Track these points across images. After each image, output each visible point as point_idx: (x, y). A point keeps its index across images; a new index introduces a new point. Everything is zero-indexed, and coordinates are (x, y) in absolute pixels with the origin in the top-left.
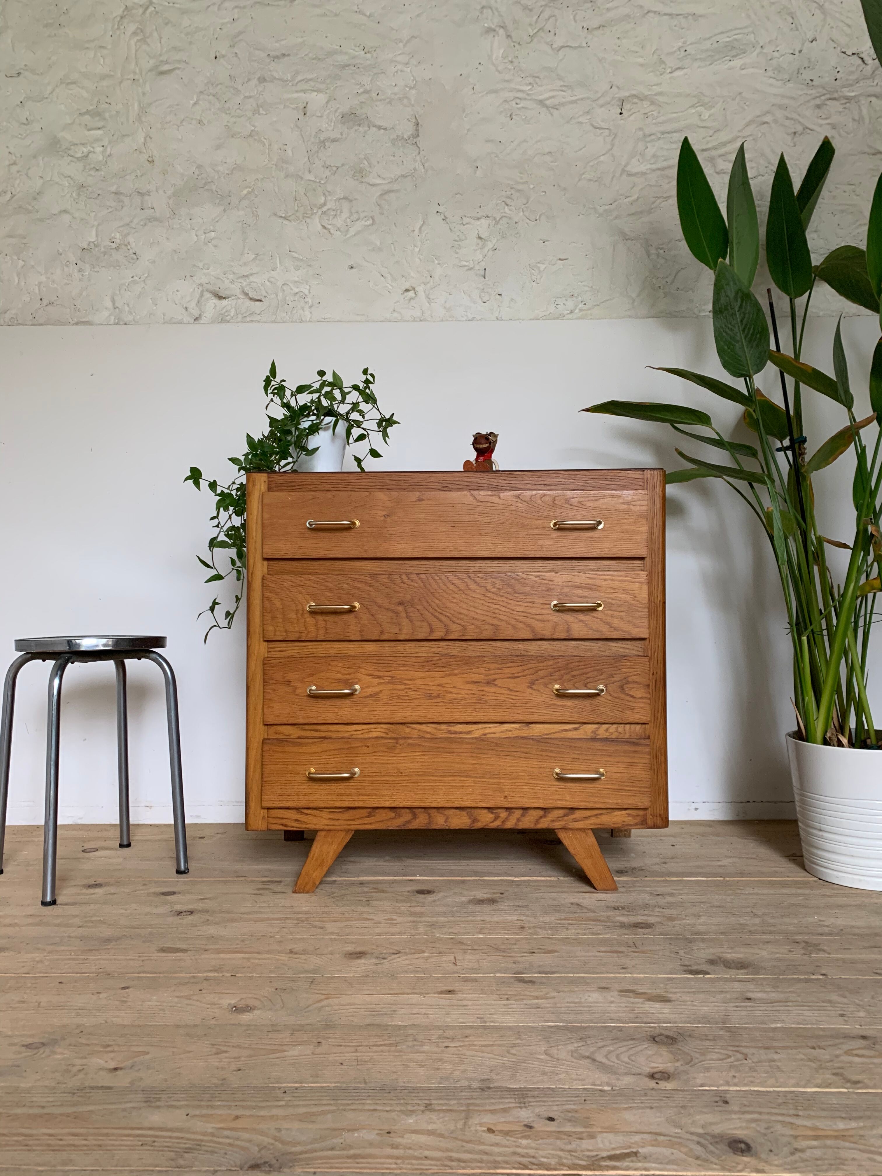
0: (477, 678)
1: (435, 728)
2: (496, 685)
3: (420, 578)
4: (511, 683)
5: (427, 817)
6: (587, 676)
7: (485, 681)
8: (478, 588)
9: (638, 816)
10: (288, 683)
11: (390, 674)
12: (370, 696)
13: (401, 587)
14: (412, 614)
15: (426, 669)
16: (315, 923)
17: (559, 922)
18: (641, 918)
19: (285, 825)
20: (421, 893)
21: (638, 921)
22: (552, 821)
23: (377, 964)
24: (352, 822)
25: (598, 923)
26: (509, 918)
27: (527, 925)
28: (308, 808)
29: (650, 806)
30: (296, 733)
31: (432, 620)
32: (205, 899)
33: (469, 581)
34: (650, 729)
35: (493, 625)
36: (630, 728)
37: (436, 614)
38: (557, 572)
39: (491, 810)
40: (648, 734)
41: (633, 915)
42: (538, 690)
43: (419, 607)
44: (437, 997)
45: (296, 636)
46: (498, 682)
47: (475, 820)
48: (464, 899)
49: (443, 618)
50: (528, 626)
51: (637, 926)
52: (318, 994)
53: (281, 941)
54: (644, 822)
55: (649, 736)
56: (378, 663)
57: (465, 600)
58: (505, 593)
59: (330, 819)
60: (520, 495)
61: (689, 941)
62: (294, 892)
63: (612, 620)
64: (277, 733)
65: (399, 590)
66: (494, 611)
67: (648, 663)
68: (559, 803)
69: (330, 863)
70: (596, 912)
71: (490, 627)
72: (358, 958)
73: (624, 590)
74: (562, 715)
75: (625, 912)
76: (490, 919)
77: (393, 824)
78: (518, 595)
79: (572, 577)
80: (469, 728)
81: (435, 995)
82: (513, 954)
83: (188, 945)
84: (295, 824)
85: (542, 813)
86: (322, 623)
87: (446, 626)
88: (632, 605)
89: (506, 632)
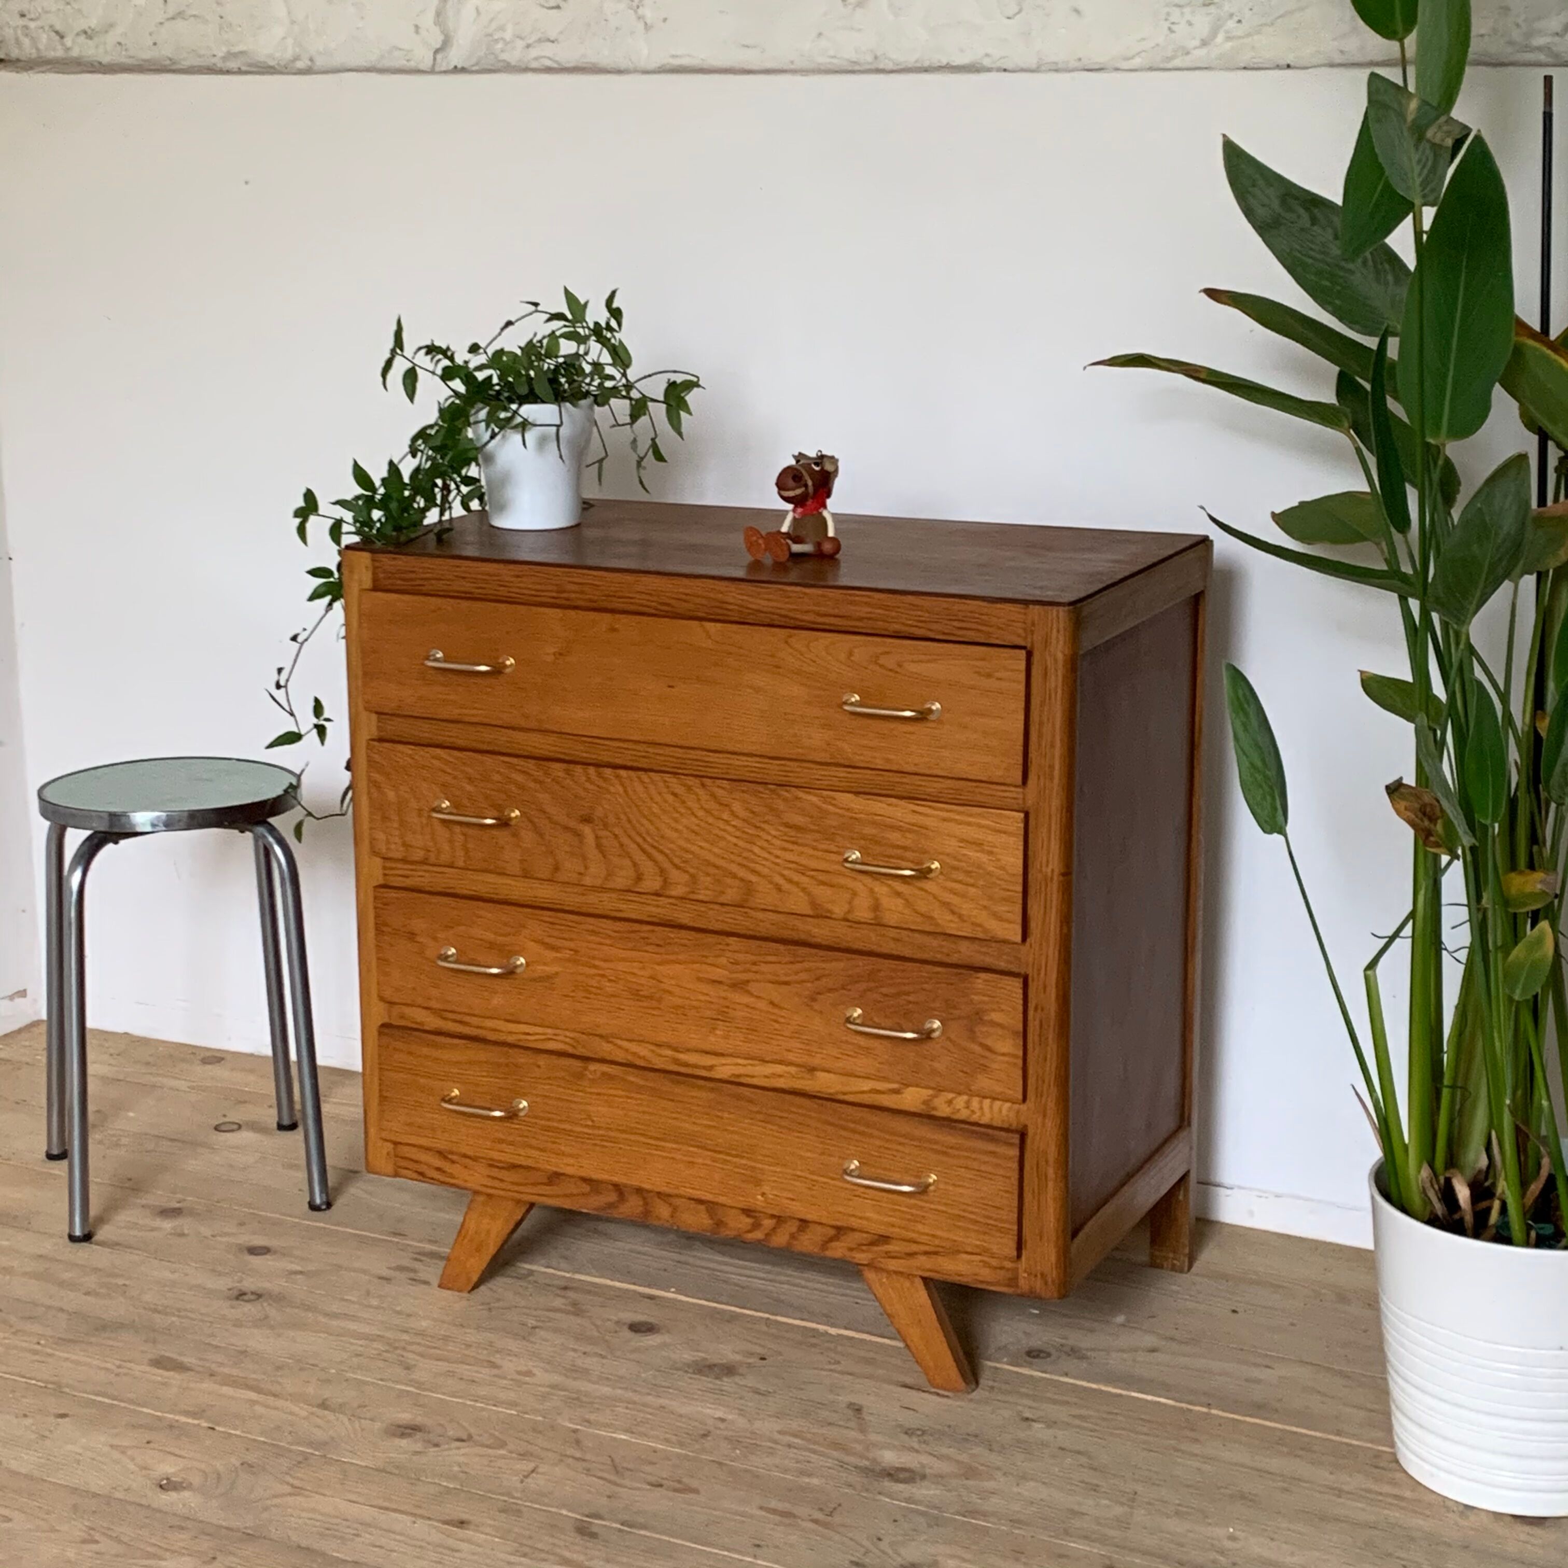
0: (717, 974)
1: (653, 1051)
2: (747, 991)
3: (618, 777)
4: (775, 993)
5: (641, 1203)
6: (910, 998)
7: (729, 982)
8: (717, 807)
9: (1002, 1268)
10: (412, 936)
11: (571, 945)
12: (540, 979)
13: (585, 789)
14: (604, 841)
15: (630, 945)
16: (411, 1355)
17: (777, 1436)
18: (925, 1459)
19: (421, 1174)
20: (636, 1328)
21: (908, 1466)
22: (851, 1249)
23: (416, 1453)
24: (521, 1189)
25: (835, 1454)
26: (711, 1411)
27: (718, 1432)
28: (452, 1153)
29: (1019, 1256)
30: (433, 1022)
31: (639, 857)
32: (301, 1273)
33: (701, 792)
34: (1027, 1114)
35: (742, 880)
36: (991, 1107)
37: (646, 846)
38: (857, 793)
39: (747, 1212)
40: (1023, 1120)
41: (917, 1451)
42: (821, 1012)
43: (617, 831)
44: (435, 1527)
45: (419, 855)
46: (752, 987)
47: (719, 1224)
48: (688, 1356)
49: (660, 858)
50: (804, 890)
51: (893, 1474)
52: (288, 1483)
53: (328, 1381)
54: (1013, 1281)
55: (1026, 1126)
56: (552, 923)
57: (696, 828)
58: (765, 822)
59: (489, 1176)
60: (790, 636)
61: (936, 1522)
62: (440, 1286)
63: (955, 900)
64: (402, 1017)
65: (583, 794)
66: (745, 854)
67: (1021, 991)
68: (854, 1222)
69: (492, 1249)
70: (863, 1431)
71: (737, 883)
72: (403, 1435)
73: (978, 844)
74: (862, 1064)
75: (914, 1442)
76: (674, 1405)
77: (588, 1205)
78: (787, 830)
79: (884, 806)
80: (708, 1061)
81: (436, 1524)
82: (627, 1482)
83: (201, 1359)
84: (436, 1175)
85: (832, 1232)
86: (459, 838)
87: (662, 871)
88: (989, 874)
89: (765, 896)
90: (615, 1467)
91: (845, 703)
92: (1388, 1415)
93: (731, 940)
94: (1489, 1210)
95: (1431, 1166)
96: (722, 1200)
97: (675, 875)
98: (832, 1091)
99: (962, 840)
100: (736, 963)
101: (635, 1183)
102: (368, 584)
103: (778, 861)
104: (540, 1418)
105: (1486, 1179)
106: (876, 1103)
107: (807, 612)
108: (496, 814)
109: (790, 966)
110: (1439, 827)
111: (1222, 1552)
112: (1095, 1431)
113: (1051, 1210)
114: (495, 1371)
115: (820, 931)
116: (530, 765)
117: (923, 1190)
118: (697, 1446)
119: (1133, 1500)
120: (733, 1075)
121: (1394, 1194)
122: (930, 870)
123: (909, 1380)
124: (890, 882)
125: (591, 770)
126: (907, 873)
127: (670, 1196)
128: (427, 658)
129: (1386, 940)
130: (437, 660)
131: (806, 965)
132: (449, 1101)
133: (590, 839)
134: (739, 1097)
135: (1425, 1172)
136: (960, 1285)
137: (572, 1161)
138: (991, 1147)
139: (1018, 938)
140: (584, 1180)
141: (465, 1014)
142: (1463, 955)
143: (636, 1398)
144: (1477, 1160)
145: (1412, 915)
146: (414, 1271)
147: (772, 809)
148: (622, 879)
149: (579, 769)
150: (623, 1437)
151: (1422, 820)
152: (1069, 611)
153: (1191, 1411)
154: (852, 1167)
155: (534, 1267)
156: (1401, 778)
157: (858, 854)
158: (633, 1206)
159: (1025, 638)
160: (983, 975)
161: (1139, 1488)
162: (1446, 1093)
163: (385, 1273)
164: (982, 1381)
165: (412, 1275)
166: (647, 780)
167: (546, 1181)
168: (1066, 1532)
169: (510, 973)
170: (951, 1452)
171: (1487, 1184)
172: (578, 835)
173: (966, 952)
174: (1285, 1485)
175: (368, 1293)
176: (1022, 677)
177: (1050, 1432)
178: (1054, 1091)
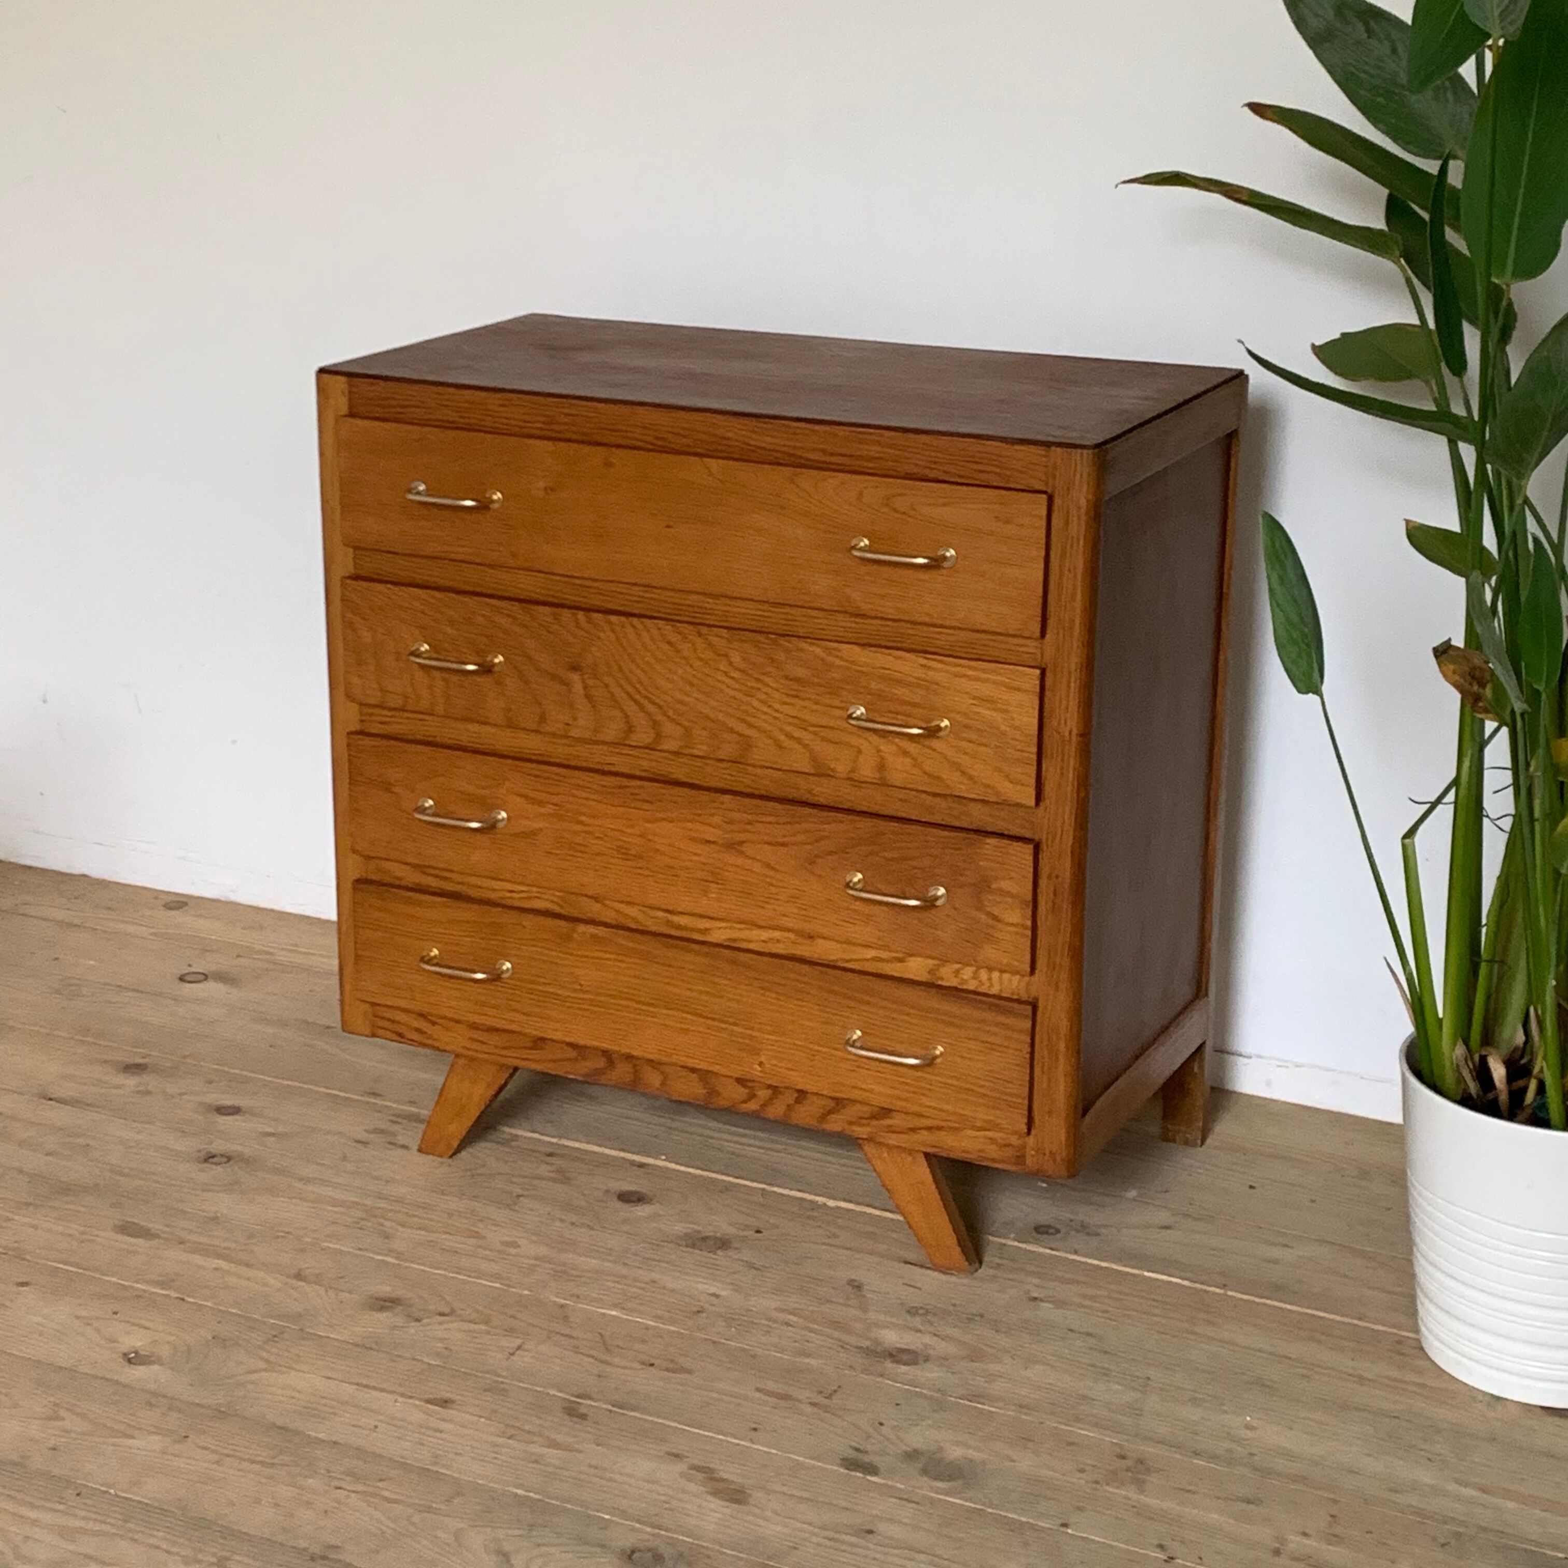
0: (710, 833)
2: (742, 853)
3: (610, 622)
4: (771, 855)
6: (914, 863)
7: (723, 842)
8: (715, 657)
9: (1009, 1145)
11: (556, 799)
12: (522, 835)
13: (574, 635)
14: (593, 692)
15: (619, 801)
16: (388, 1224)
17: (775, 1314)
18: (927, 1339)
19: (400, 1035)
20: (625, 1197)
21: (912, 1347)
22: (851, 1123)
23: (395, 1327)
24: (504, 1052)
25: (837, 1334)
26: (703, 1286)
27: (713, 1308)
28: (432, 1015)
29: (1029, 1133)
30: (412, 877)
31: (631, 708)
32: (273, 1135)
33: (699, 641)
34: (1038, 985)
35: (741, 735)
36: (1000, 978)
37: (638, 697)
38: (863, 645)
39: (741, 1081)
40: (1034, 993)
41: (919, 1331)
42: (820, 876)
43: (607, 680)
44: (417, 1406)
45: (398, 702)
46: (747, 849)
47: (713, 1092)
48: (680, 1228)
49: (650, 708)
50: (806, 746)
51: (898, 1355)
52: (262, 1359)
53: (303, 1250)
54: (1020, 1159)
55: (1037, 999)
56: (536, 776)
57: (691, 679)
58: (764, 674)
59: (470, 1039)
60: (796, 475)
61: (939, 1406)
62: (420, 1150)
63: (965, 761)
64: (379, 870)
65: (571, 640)
66: (744, 708)
67: (1031, 858)
68: (855, 1094)
69: (474, 1113)
70: (865, 1310)
71: (735, 737)
72: (382, 1309)
73: (989, 701)
74: (861, 932)
75: (917, 1322)
76: (668, 1281)
77: (575, 1070)
78: (788, 682)
79: (891, 658)
80: (703, 924)
81: (417, 1403)
82: (616, 1360)
83: (168, 1226)
84: (416, 1036)
85: (832, 1104)
86: (440, 684)
87: (655, 724)
88: (1004, 734)
89: (762, 752)
90: (604, 1343)
91: (854, 548)
92: (1412, 1299)
93: (727, 798)
94: (1525, 1089)
95: (1466, 1043)
96: (716, 1068)
97: (668, 728)
98: (832, 958)
99: (974, 698)
100: (730, 822)
101: (625, 1050)
102: (344, 410)
103: (777, 715)
104: (526, 1292)
105: (1522, 1057)
106: (880, 971)
107: (813, 450)
108: (479, 660)
109: (788, 827)
110: (1488, 692)
111: (1238, 1441)
112: (1107, 1312)
113: (1062, 1088)
114: (480, 1242)
115: (824, 791)
116: (515, 607)
117: (930, 1062)
118: (690, 1323)
119: (1147, 1385)
120: (729, 939)
121: (1426, 1072)
122: (939, 729)
123: (911, 1257)
124: (897, 740)
125: (581, 615)
126: (915, 731)
127: (661, 1064)
128: (410, 491)
129: (1428, 806)
130: (419, 493)
131: (805, 826)
132: (429, 961)
133: (578, 688)
134: (734, 962)
135: (1460, 1050)
136: (962, 1162)
137: (558, 1025)
138: (1001, 1018)
139: (1032, 803)
140: (570, 1045)
141: (443, 869)
142: (1507, 823)
143: (624, 1271)
144: (1512, 1037)
145: (1455, 782)
146: (393, 1134)
147: (773, 660)
148: (612, 732)
149: (566, 614)
150: (614, 1313)
151: (1471, 684)
152: (1094, 454)
153: (1206, 1292)
154: (855, 1037)
155: (520, 1132)
156: (1450, 639)
157: (863, 710)
158: (622, 1071)
159: (1047, 484)
160: (992, 841)
161: (1152, 1373)
162: (1483, 969)
163: (363, 1136)
164: (987, 1259)
165: (389, 1139)
166: (640, 627)
167: (529, 1045)
168: (1078, 1419)
169: (490, 827)
170: (956, 1332)
171: (1523, 1061)
172: (567, 684)
173: (978, 816)
174: (1305, 1372)
175: (345, 1158)
176: (1044, 523)
177: (1060, 1312)
178: (1066, 962)
